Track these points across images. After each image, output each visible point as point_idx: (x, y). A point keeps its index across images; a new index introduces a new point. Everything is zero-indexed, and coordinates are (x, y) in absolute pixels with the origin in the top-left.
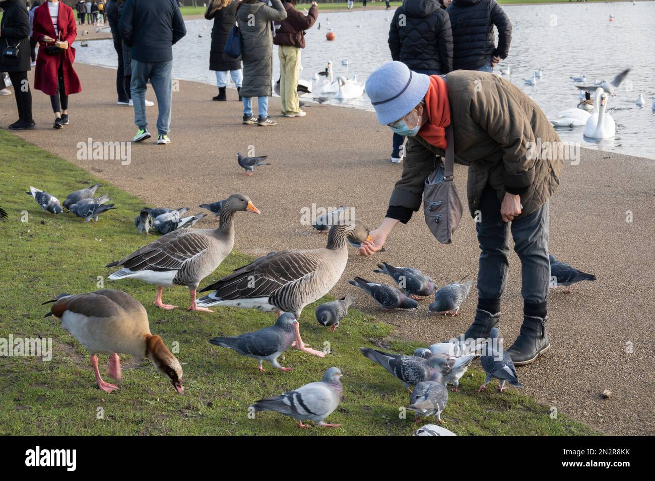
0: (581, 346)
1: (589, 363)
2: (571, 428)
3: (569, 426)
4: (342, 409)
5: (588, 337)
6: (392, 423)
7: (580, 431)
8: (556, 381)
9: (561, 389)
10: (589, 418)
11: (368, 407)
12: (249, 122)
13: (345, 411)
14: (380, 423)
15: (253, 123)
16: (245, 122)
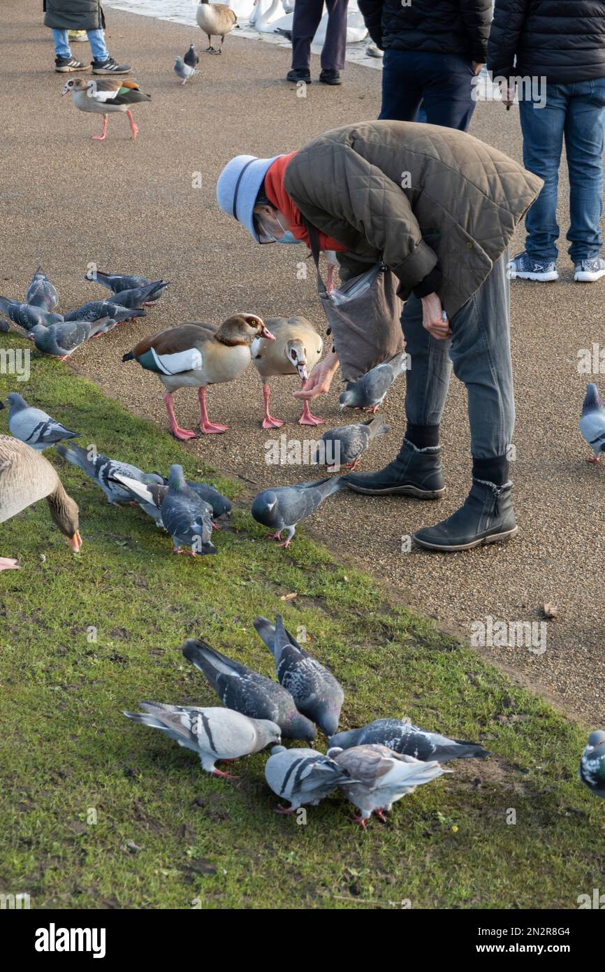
0: (530, 520)
1: (536, 552)
2: (477, 676)
3: (476, 673)
4: (116, 657)
5: (546, 505)
6: (192, 679)
7: (489, 682)
8: (478, 586)
9: (481, 600)
10: (513, 655)
11: (160, 649)
12: (66, 69)
13: (121, 658)
14: (173, 679)
15: (72, 69)
16: (58, 69)
